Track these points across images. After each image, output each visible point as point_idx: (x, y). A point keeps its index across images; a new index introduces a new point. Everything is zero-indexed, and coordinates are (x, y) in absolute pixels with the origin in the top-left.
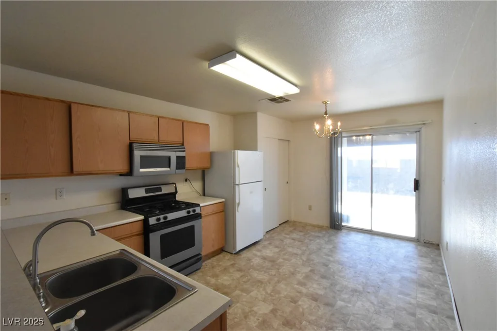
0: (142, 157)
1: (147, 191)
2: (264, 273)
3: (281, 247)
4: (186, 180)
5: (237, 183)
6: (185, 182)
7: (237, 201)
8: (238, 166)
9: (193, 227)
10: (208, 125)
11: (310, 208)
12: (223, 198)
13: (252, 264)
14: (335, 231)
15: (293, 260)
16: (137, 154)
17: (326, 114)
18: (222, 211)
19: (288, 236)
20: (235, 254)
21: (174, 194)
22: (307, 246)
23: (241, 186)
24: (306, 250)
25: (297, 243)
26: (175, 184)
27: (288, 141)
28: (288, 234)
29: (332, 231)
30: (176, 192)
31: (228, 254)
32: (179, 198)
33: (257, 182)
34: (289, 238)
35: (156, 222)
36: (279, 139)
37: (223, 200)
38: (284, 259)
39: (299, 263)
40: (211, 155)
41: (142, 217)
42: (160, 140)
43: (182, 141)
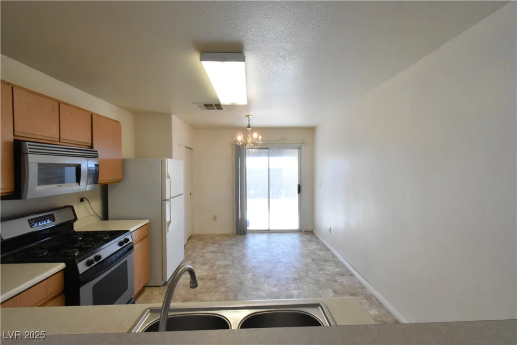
0: (40, 165)
1: (31, 223)
3: (208, 263)
4: (82, 200)
5: (167, 197)
6: (79, 202)
7: (168, 220)
8: (169, 177)
10: (117, 122)
11: (215, 218)
12: (147, 219)
15: (231, 272)
16: (33, 161)
17: (249, 127)
18: (147, 236)
19: (205, 251)
20: (163, 285)
22: (232, 255)
23: (171, 200)
24: (233, 259)
25: (219, 255)
26: (72, 207)
27: (191, 148)
28: (202, 249)
30: (76, 219)
31: (154, 288)
32: (78, 227)
33: (180, 195)
34: (208, 252)
35: (88, 268)
36: (186, 147)
37: (147, 221)
38: (221, 273)
40: (123, 162)
41: (61, 266)
42: (61, 138)
43: (90, 142)
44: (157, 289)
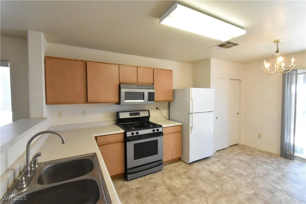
0: (125, 93)
1: (131, 115)
2: (209, 185)
3: (227, 166)
4: (157, 109)
5: (191, 112)
6: (156, 110)
7: (191, 126)
8: (192, 100)
9: (157, 141)
10: (172, 71)
11: (259, 136)
12: (180, 122)
13: (200, 175)
14: (286, 160)
15: (238, 180)
16: (123, 91)
17: (277, 52)
18: (180, 132)
19: (236, 157)
20: (188, 164)
21: (148, 117)
22: (254, 170)
23: (193, 114)
24: (251, 173)
25: (243, 164)
26: (149, 111)
27: (240, 80)
28: (236, 156)
29: (282, 160)
30: (149, 116)
31: (184, 162)
32: (151, 120)
33: (209, 112)
34: (236, 159)
35: (131, 135)
36: (230, 79)
37: (181, 124)
38: (229, 177)
39: (243, 184)
40: (174, 91)
41: (123, 131)
42: (138, 81)
43: (153, 82)
44: (184, 164)
